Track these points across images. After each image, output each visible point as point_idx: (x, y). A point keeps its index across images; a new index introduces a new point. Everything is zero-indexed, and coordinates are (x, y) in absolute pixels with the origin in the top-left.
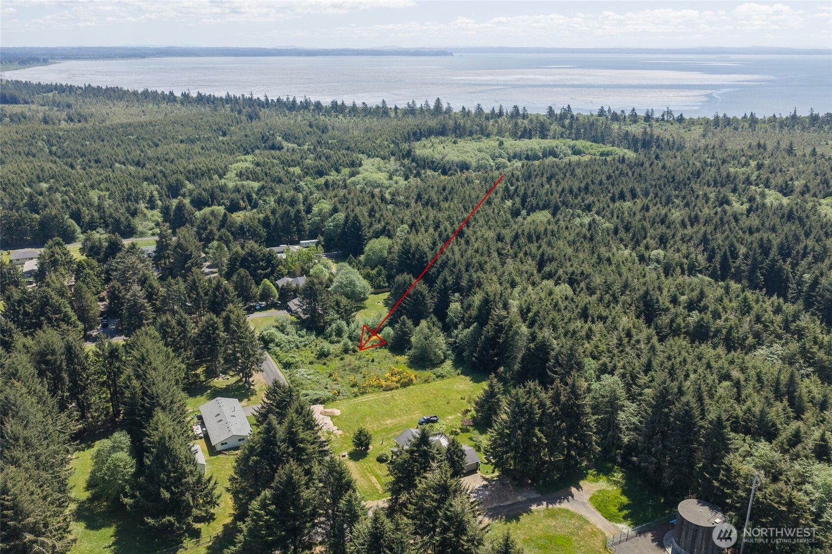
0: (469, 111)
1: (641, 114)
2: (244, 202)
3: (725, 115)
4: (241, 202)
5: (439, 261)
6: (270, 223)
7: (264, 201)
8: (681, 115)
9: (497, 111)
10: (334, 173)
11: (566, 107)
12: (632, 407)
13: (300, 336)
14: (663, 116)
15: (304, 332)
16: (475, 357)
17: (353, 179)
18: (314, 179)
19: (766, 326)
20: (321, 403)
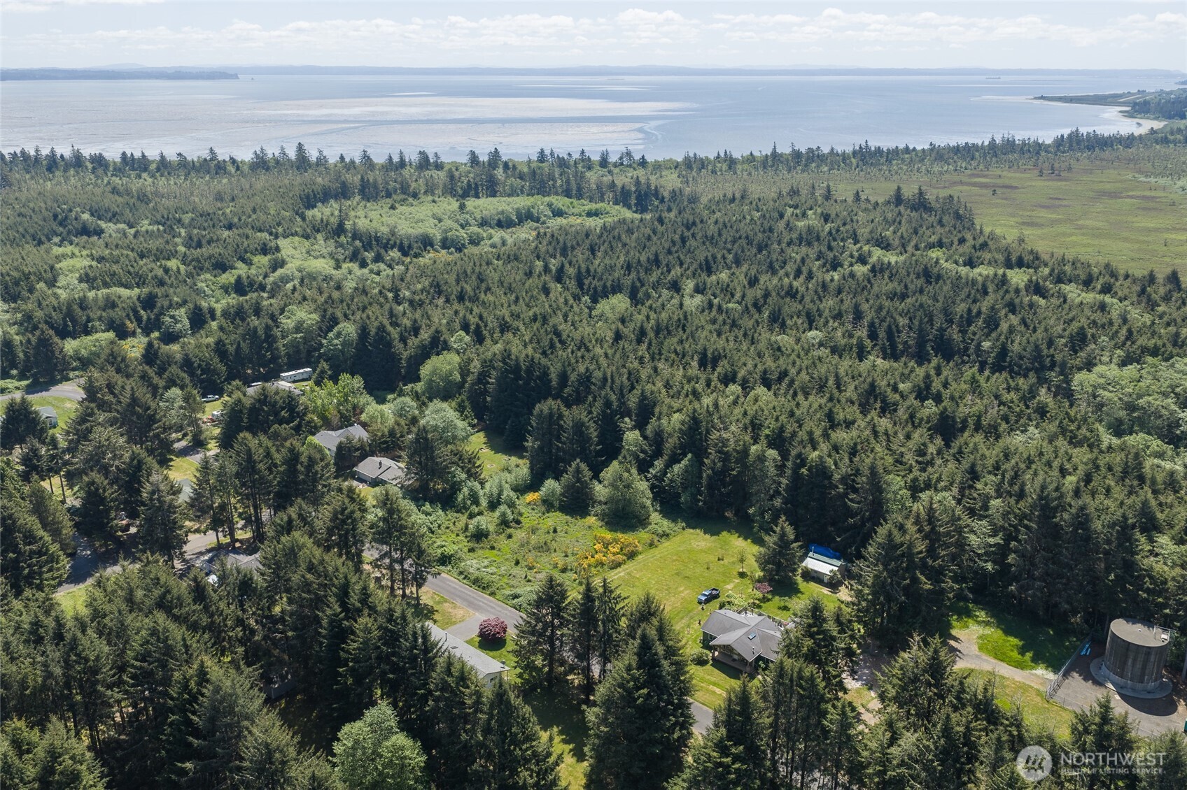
0: (352, 162)
1: (596, 158)
2: (132, 323)
3: (695, 155)
4: (128, 323)
6: (227, 351)
7: (172, 317)
8: (643, 157)
9: (396, 159)
10: (240, 264)
11: (493, 150)
12: (982, 526)
13: (425, 513)
14: (621, 158)
15: (427, 507)
16: (701, 501)
17: (280, 272)
18: (215, 276)
19: (1010, 407)
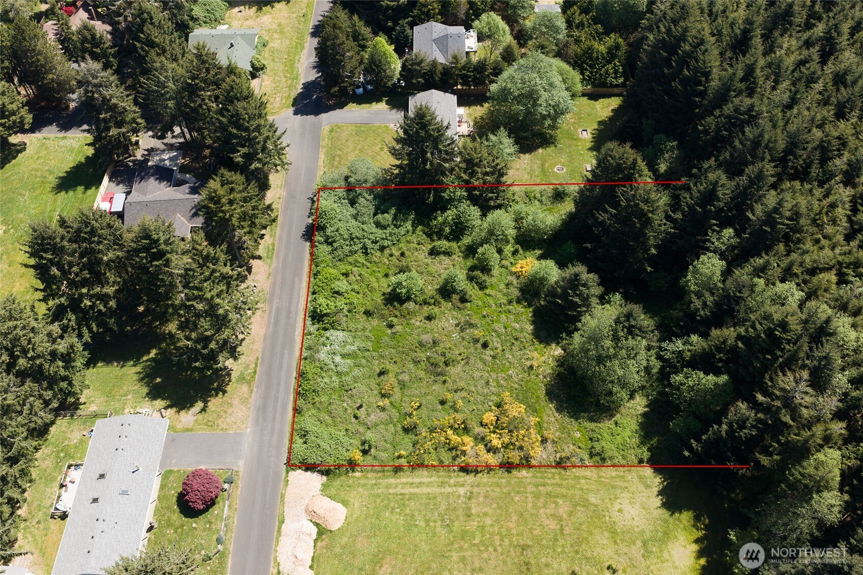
5: (728, 109)
13: (378, 225)
15: (389, 217)
16: (690, 449)
20: (322, 473)
